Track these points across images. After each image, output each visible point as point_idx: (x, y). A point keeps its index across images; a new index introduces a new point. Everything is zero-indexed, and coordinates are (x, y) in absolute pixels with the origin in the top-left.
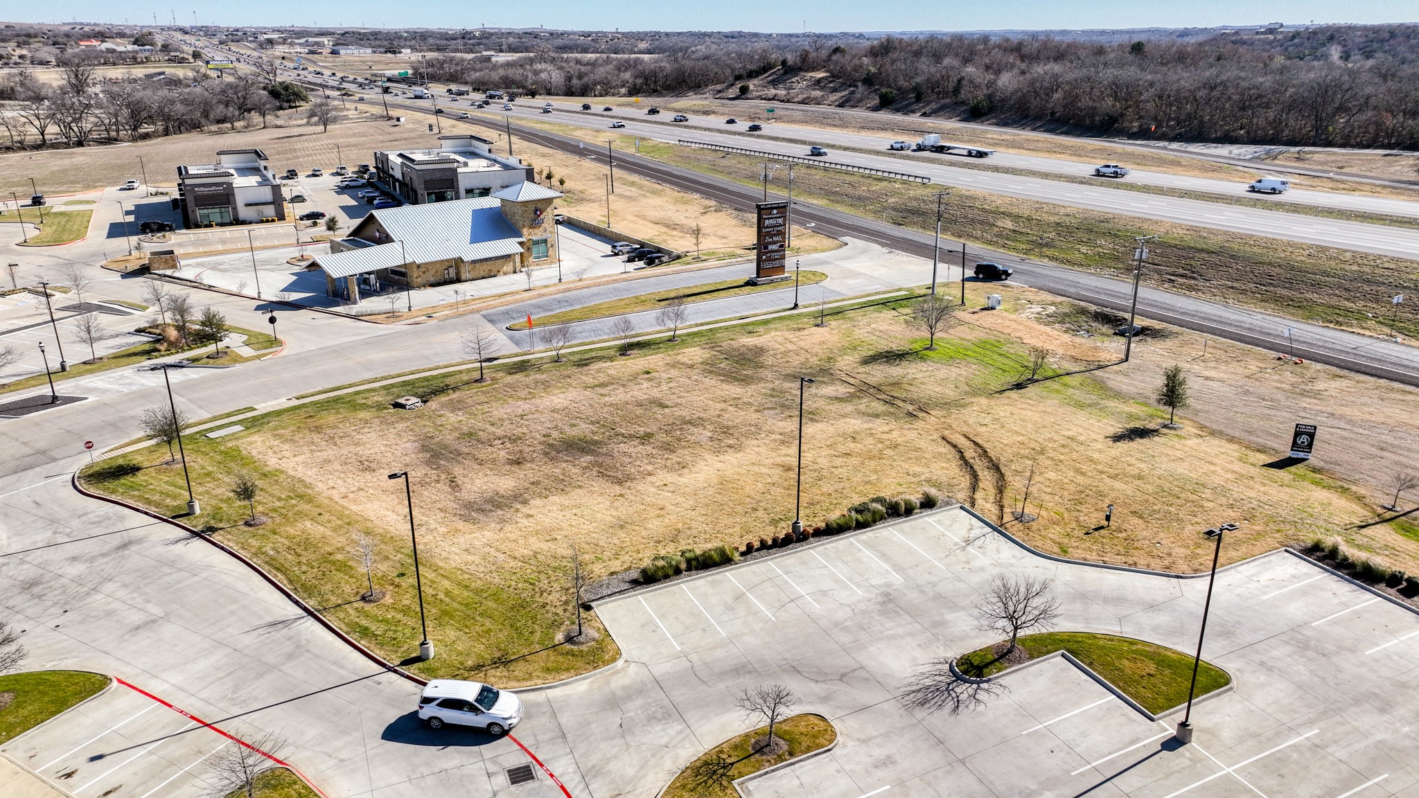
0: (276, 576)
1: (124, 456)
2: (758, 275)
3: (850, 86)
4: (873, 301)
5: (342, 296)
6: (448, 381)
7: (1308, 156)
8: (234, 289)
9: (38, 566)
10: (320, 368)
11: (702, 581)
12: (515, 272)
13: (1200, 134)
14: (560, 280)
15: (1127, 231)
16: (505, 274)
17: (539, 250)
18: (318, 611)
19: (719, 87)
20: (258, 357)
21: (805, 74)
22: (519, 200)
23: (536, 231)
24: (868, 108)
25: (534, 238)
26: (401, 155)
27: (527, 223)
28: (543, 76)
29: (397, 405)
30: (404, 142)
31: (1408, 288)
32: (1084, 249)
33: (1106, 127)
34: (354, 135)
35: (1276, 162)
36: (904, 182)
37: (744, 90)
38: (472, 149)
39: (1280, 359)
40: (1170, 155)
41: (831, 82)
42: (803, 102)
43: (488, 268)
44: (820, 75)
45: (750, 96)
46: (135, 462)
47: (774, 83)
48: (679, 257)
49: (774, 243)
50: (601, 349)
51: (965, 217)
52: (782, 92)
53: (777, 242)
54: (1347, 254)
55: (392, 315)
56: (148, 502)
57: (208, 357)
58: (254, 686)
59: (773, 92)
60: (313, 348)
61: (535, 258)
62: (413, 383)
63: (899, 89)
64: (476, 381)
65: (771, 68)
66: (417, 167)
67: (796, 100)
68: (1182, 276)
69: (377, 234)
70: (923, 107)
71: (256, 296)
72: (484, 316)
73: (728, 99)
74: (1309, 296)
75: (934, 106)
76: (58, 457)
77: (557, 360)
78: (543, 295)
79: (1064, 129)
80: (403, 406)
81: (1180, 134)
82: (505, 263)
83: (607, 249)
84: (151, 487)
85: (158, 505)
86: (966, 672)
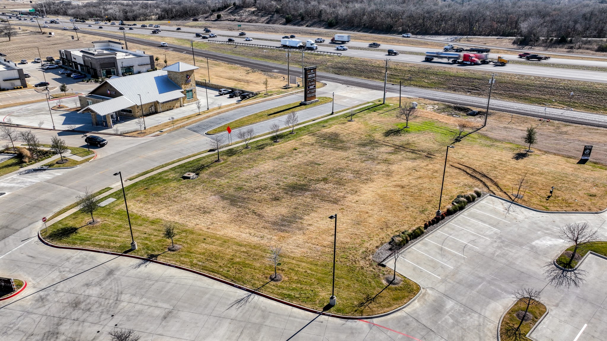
0: (216, 276)
1: (60, 222)
2: (305, 100)
3: (269, 14)
4: (362, 108)
5: (102, 125)
6: (201, 162)
7: (471, 39)
8: (37, 126)
9: (68, 292)
10: (127, 163)
11: (419, 245)
12: (181, 106)
13: (426, 31)
14: (208, 109)
15: (440, 72)
16: (177, 107)
17: (190, 94)
18: (257, 290)
19: (205, 15)
20: (87, 160)
21: (246, 9)
22: (181, 71)
23: (188, 86)
24: (281, 24)
25: (187, 89)
26: (82, 51)
27: (184, 82)
28: (110, 11)
29: (185, 178)
30: (60, 45)
31: (562, 89)
32: (426, 81)
33: (388, 29)
34: (28, 42)
35: (461, 42)
36: (329, 56)
37: (219, 17)
38: (110, 47)
39: (540, 120)
40: (423, 41)
41: (259, 12)
42: (249, 22)
43: (170, 105)
44: (253, 9)
45: (222, 19)
46: (71, 226)
47: (232, 13)
48: (257, 94)
49: (312, 85)
50: (262, 140)
51: (367, 70)
52: (238, 18)
53: (313, 85)
54: (532, 77)
55: (141, 133)
56: (102, 246)
57: (57, 163)
58: (261, 337)
59: (233, 17)
60: (113, 153)
61: (188, 99)
62: (184, 166)
63: (293, 15)
64: (216, 161)
65: (228, 7)
66: (96, 57)
67: (246, 21)
68: (472, 89)
69: (109, 92)
70: (306, 23)
71: (53, 128)
72: (189, 129)
73: (212, 21)
74: (527, 94)
75: (310, 22)
76: (18, 228)
77: (246, 147)
78: (209, 117)
79: (371, 31)
80: (189, 178)
81: (418, 32)
82: (176, 102)
83: (217, 93)
84: (94, 238)
85: (109, 247)
86: (565, 267)
